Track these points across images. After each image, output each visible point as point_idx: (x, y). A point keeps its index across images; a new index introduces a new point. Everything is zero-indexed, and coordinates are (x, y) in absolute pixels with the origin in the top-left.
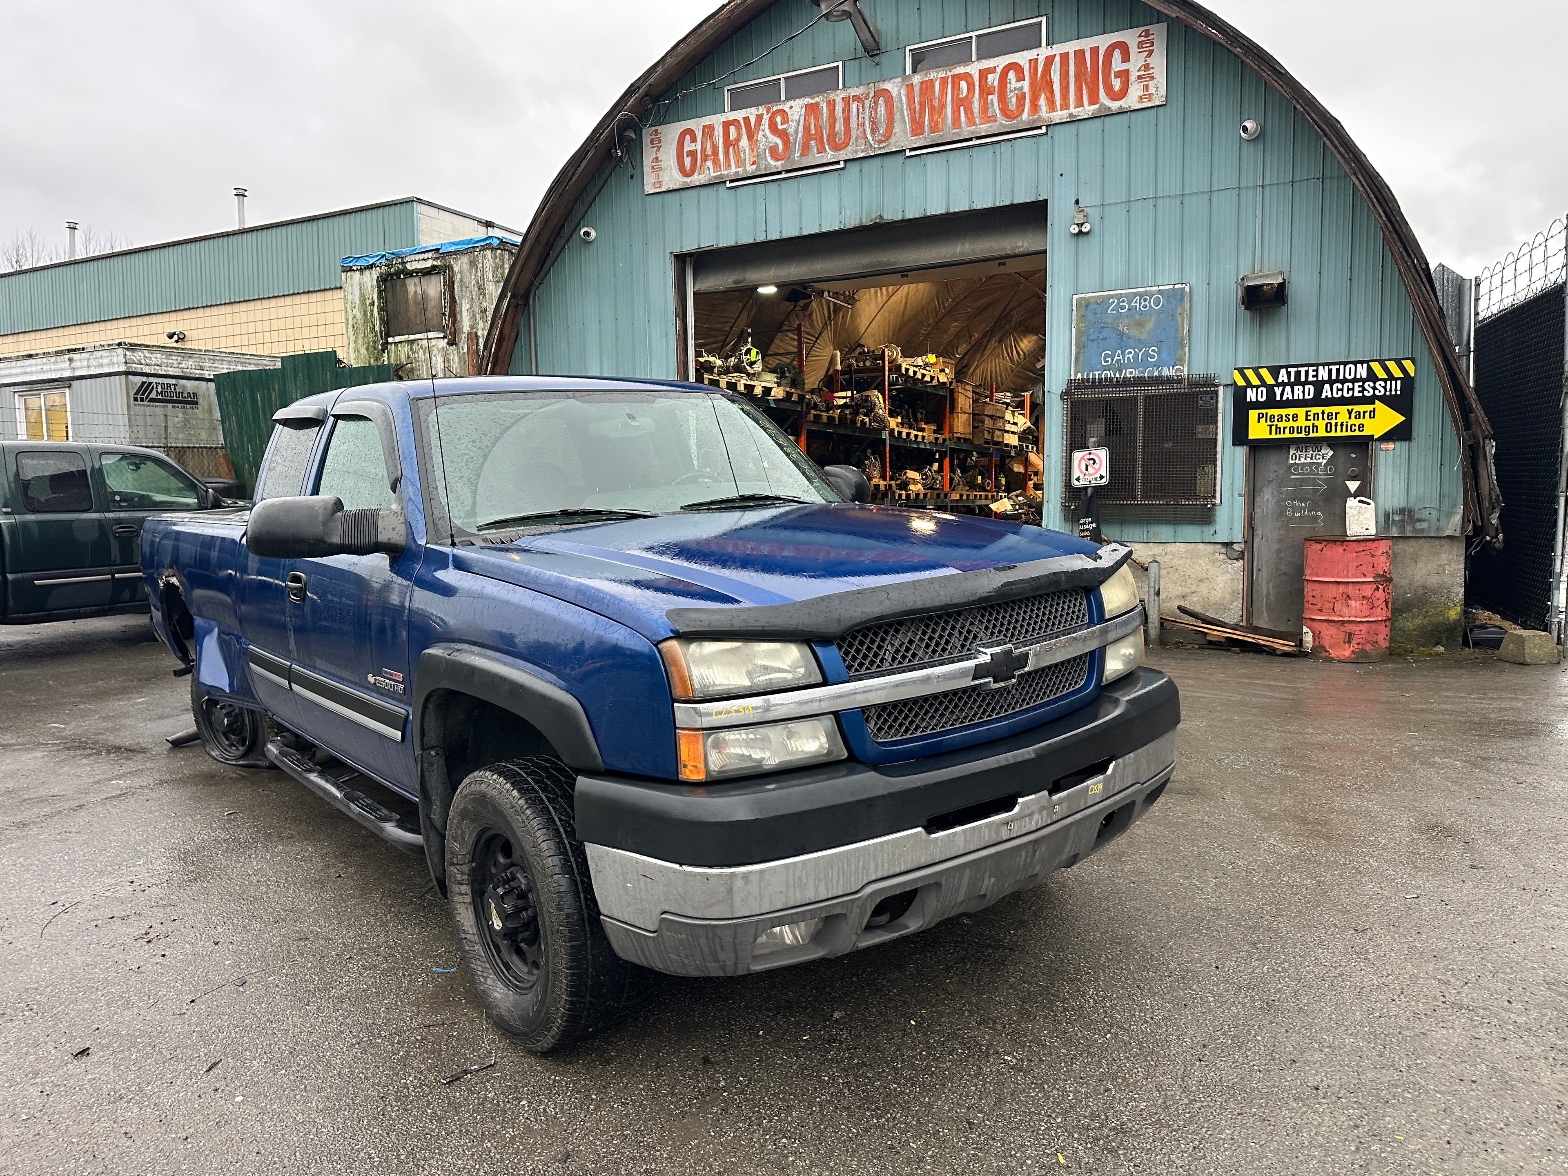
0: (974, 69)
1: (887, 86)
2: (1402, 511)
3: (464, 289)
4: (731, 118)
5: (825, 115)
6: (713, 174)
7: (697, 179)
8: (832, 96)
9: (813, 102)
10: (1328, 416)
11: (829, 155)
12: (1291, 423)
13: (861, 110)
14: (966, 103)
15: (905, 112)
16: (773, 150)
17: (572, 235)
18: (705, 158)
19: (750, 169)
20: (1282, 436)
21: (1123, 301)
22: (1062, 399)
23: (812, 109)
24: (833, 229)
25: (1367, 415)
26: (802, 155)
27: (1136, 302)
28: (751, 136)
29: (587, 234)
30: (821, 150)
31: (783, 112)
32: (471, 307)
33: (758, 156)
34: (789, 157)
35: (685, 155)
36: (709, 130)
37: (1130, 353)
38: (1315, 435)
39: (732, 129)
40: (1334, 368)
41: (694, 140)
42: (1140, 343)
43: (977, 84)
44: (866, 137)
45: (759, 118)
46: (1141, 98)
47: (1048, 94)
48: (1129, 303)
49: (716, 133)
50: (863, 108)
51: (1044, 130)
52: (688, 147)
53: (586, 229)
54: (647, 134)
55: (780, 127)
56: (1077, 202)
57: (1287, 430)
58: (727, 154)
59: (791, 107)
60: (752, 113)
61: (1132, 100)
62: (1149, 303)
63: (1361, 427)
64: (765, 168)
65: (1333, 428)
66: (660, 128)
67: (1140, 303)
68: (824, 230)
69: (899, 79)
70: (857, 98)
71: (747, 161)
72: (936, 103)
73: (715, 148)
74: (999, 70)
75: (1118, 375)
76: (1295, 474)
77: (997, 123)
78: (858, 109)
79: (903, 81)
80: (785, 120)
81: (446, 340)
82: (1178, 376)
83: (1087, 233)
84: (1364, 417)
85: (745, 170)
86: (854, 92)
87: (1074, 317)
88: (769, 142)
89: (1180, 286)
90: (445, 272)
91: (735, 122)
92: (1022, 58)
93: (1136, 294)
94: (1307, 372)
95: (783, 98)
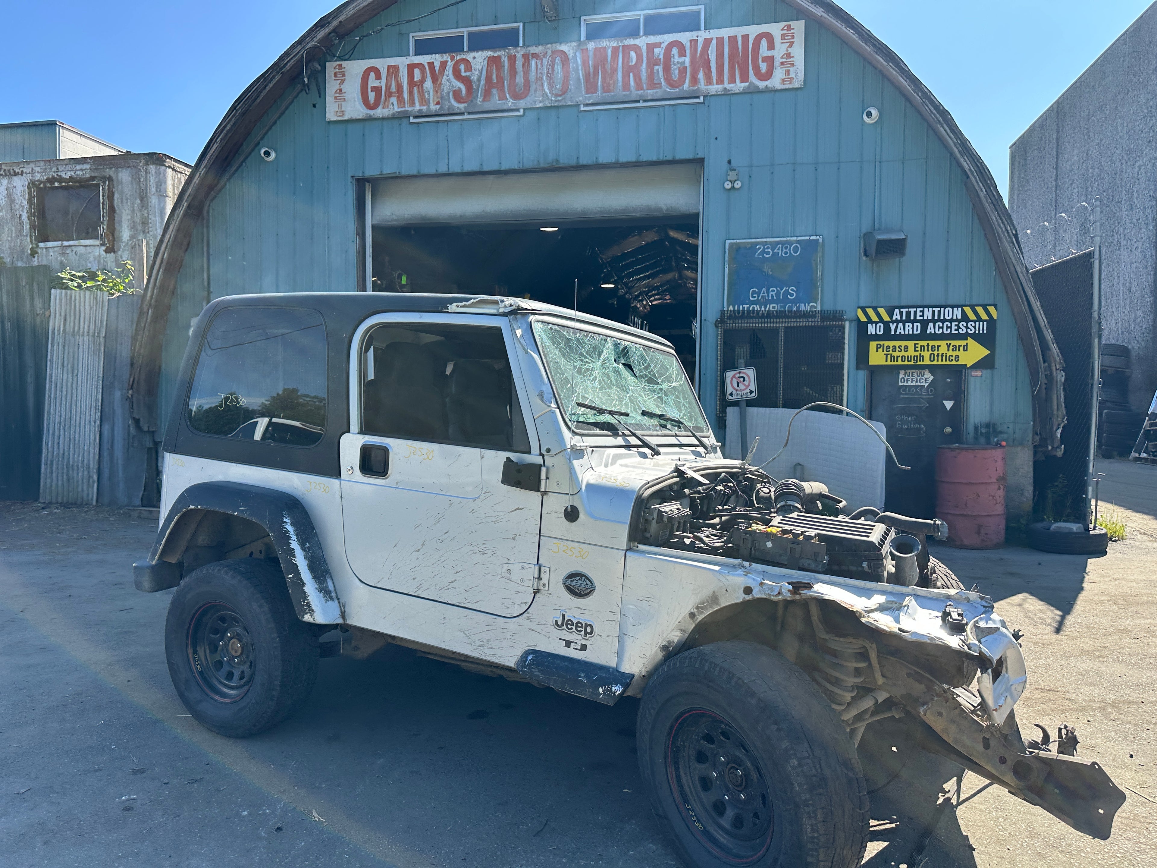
0: (642, 42)
1: (564, 47)
2: (988, 425)
3: (124, 201)
4: (416, 62)
5: (506, 67)
6: (396, 109)
7: (380, 112)
8: (512, 51)
9: (496, 55)
10: (932, 348)
11: (510, 103)
12: (903, 353)
13: (539, 66)
14: (635, 69)
15: (581, 72)
16: (457, 95)
17: (250, 154)
18: (389, 95)
19: (434, 108)
20: (895, 363)
21: (768, 248)
22: (716, 326)
23: (493, 61)
24: (513, 168)
25: (961, 348)
26: (484, 100)
27: (779, 249)
28: (435, 79)
29: (267, 154)
30: (503, 98)
31: (466, 62)
32: (132, 217)
33: (442, 98)
34: (472, 101)
35: (369, 90)
36: (393, 70)
37: (773, 291)
38: (921, 363)
39: (417, 71)
40: (936, 310)
41: (378, 77)
42: (781, 284)
43: (645, 54)
44: (544, 90)
45: (444, 64)
46: (783, 80)
47: (706, 71)
48: (773, 250)
49: (401, 74)
50: (541, 64)
51: (702, 99)
52: (373, 82)
53: (267, 149)
54: (331, 67)
55: (463, 74)
56: (729, 162)
57: (900, 359)
58: (411, 93)
59: (474, 58)
60: (437, 59)
61: (776, 81)
62: (790, 250)
63: (957, 358)
64: (449, 109)
65: (936, 358)
66: (344, 64)
67: (782, 250)
68: (503, 168)
69: (574, 44)
70: (535, 56)
71: (431, 101)
72: (608, 67)
73: (400, 87)
74: (664, 45)
75: (763, 309)
76: (903, 394)
77: (662, 90)
78: (537, 66)
79: (579, 45)
80: (469, 68)
81: (104, 248)
82: (812, 312)
83: (738, 189)
84: (959, 350)
85: (429, 108)
86: (533, 50)
87: (726, 259)
88: (453, 86)
89: (814, 238)
90: (104, 183)
91: (420, 66)
92: (685, 37)
93: (778, 243)
94: (915, 312)
95: (465, 49)
